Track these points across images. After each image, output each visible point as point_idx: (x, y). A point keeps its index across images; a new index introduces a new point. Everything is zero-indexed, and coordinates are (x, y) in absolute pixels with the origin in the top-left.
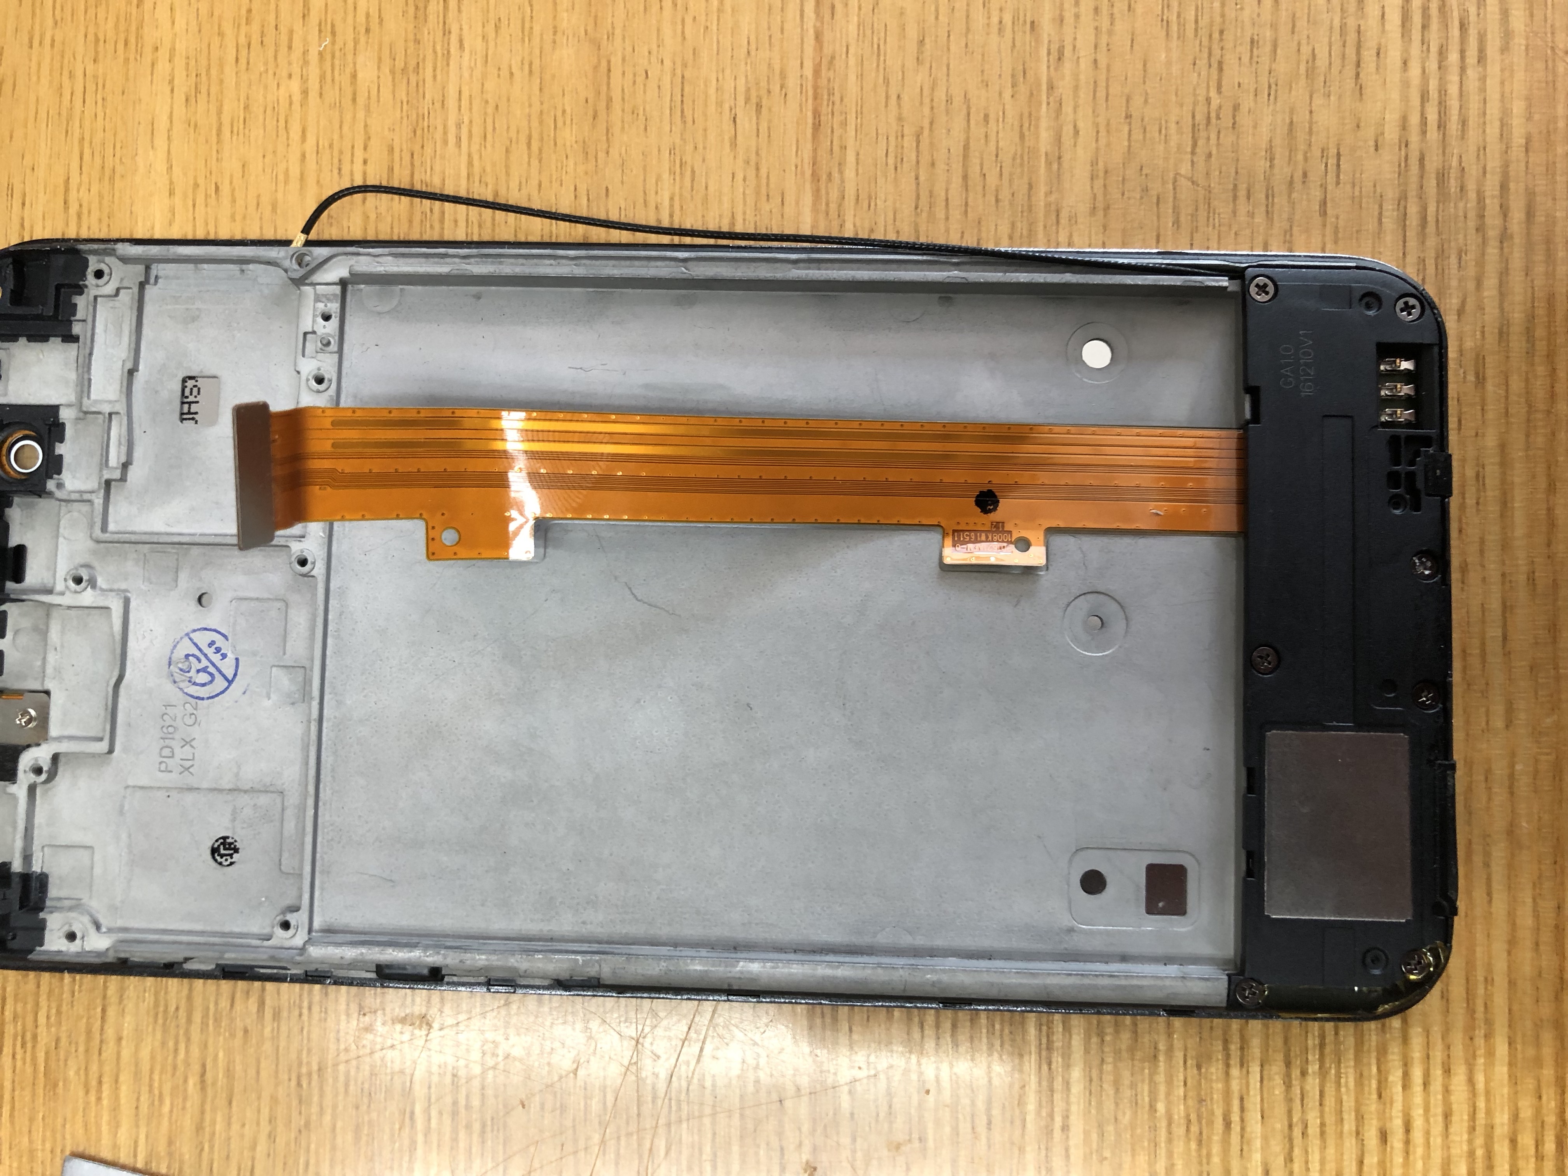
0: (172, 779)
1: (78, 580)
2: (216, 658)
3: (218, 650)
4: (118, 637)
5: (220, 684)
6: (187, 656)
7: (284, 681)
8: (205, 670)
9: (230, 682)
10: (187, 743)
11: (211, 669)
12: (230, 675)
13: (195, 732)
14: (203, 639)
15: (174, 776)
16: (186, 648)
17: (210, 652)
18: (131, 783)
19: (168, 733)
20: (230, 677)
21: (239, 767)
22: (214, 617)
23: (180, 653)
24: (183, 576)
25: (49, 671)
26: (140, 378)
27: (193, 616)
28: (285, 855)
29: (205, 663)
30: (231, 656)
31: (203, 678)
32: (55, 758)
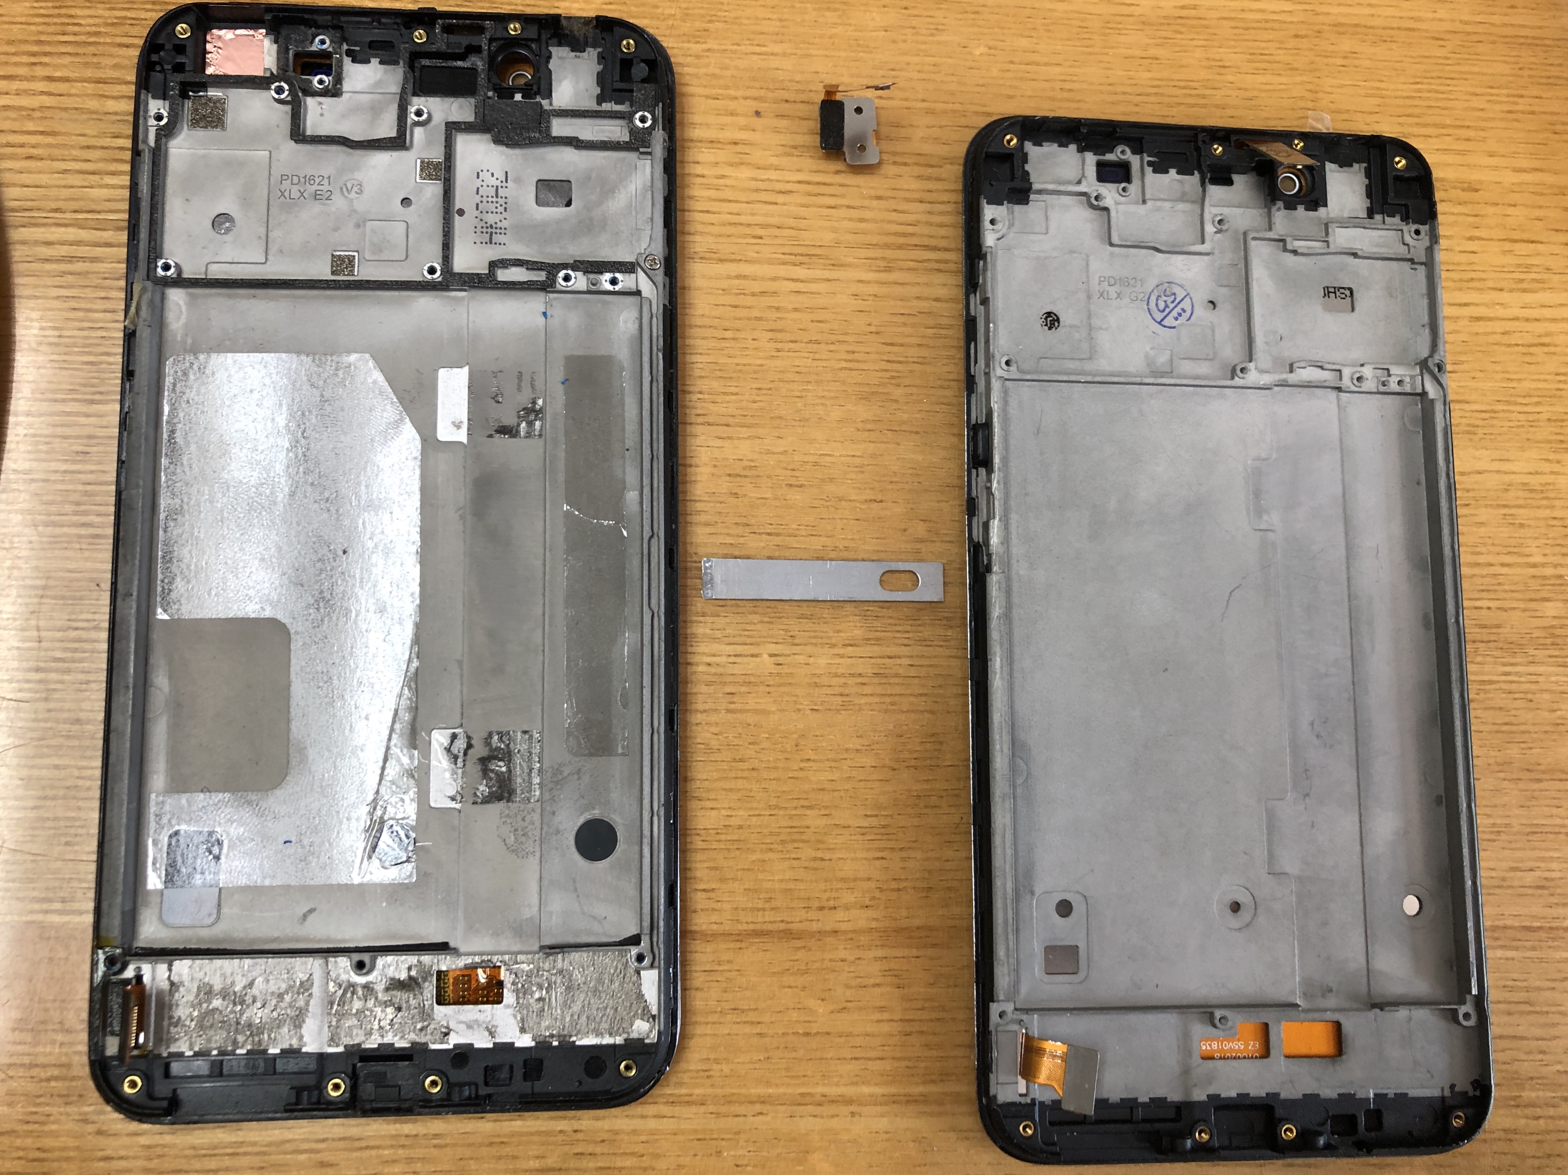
0: (1095, 287)
1: (1220, 222)
2: (1174, 313)
3: (1180, 315)
4: (1185, 249)
5: (1159, 316)
6: (1174, 294)
7: (1162, 359)
8: (1167, 306)
9: (1160, 323)
10: (1119, 295)
11: (1167, 311)
12: (1165, 323)
13: (1126, 300)
14: (1186, 304)
15: (1097, 288)
16: (1181, 294)
17: (1178, 309)
18: (1091, 258)
19: (1124, 282)
20: (1164, 323)
21: (1106, 329)
22: (1199, 312)
23: (1176, 289)
24: (1224, 291)
25: (1159, 203)
26: (1350, 260)
27: (1200, 296)
28: (1050, 362)
29: (1172, 306)
30: (1175, 323)
31: (1162, 305)
32: (1106, 209)
